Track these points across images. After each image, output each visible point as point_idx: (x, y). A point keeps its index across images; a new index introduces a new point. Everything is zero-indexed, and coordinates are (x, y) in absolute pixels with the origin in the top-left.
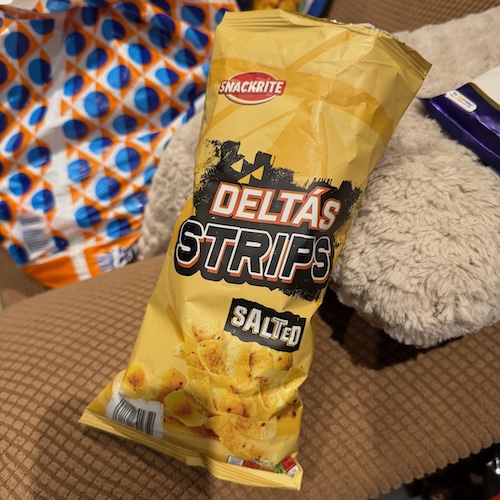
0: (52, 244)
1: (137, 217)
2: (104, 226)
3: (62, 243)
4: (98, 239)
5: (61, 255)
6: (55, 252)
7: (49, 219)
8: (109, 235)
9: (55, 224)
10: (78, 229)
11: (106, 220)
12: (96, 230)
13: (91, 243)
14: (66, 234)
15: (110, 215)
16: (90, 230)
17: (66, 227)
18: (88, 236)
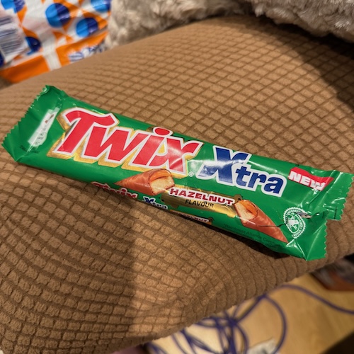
0: (25, 45)
1: (104, 16)
2: (73, 24)
3: (35, 44)
4: (69, 39)
5: (35, 55)
6: (29, 54)
7: (21, 18)
8: (79, 34)
9: (27, 24)
10: (49, 28)
11: (74, 18)
12: (66, 29)
13: (62, 42)
14: (39, 33)
15: (79, 13)
16: (60, 29)
17: (38, 27)
18: (58, 35)
